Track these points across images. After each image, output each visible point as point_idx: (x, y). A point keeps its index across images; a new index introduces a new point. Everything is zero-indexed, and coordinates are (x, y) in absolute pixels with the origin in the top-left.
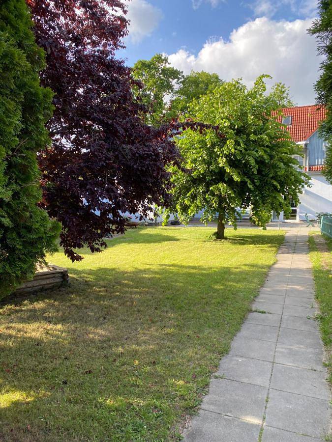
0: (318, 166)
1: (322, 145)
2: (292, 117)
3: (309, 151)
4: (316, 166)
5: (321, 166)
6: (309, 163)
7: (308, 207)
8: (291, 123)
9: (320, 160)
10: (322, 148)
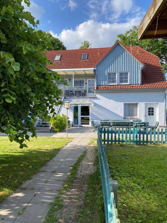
0: (103, 86)
1: (105, 71)
2: (88, 54)
3: (97, 76)
4: (102, 86)
5: (105, 86)
6: (97, 84)
7: (97, 115)
8: (87, 58)
9: (104, 82)
10: (105, 73)
